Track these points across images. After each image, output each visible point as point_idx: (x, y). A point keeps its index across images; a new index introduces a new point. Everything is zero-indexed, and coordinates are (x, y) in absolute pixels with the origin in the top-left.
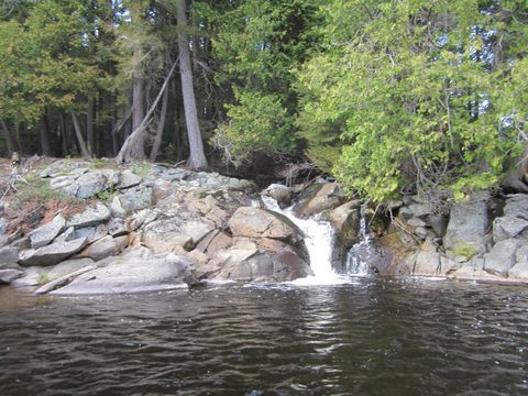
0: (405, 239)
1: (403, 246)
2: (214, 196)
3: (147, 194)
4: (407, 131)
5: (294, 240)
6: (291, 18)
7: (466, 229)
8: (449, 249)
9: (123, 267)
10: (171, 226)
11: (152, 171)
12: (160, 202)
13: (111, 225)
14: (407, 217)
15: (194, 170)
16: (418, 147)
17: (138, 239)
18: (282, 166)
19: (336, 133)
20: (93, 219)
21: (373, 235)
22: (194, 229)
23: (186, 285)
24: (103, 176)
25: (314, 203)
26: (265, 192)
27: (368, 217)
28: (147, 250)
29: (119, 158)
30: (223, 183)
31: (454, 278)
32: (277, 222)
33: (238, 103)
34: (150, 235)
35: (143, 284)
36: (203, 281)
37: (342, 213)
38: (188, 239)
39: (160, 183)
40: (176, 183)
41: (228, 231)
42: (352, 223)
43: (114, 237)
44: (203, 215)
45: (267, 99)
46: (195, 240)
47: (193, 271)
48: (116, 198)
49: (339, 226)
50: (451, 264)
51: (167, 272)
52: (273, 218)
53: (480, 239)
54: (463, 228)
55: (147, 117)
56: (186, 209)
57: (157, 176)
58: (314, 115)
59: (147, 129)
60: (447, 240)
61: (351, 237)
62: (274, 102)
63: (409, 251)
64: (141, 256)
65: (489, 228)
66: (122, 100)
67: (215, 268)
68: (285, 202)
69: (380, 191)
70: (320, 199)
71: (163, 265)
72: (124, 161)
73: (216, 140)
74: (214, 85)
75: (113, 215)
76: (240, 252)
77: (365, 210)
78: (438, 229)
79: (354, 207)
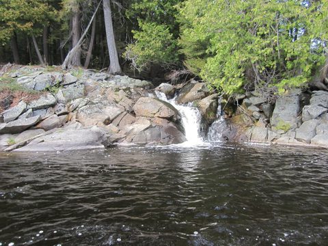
0: (246, 119)
1: (244, 124)
2: (125, 90)
3: (81, 89)
4: (249, 47)
5: (175, 119)
7: (285, 113)
8: (273, 125)
9: (62, 134)
10: (96, 109)
11: (85, 74)
12: (89, 94)
13: (57, 108)
14: (248, 105)
15: (112, 74)
17: (74, 117)
18: (169, 72)
19: (203, 49)
20: (45, 104)
21: (226, 116)
22: (111, 111)
23: (103, 146)
24: (52, 77)
25: (189, 95)
26: (157, 88)
27: (223, 104)
28: (80, 124)
29: (64, 65)
30: (131, 82)
31: (276, 144)
32: (164, 107)
33: (141, 30)
34: (82, 114)
35: (75, 145)
36: (115, 144)
37: (206, 102)
38: (106, 117)
39: (90, 82)
40: (100, 82)
41: (133, 113)
42: (212, 109)
43: (58, 115)
44: (117, 102)
45: (160, 27)
46: (111, 118)
47: (108, 137)
48: (60, 90)
49: (204, 110)
50: (274, 135)
51: (91, 138)
52: (161, 104)
53: (293, 120)
54: (283, 112)
55: (82, 38)
56: (106, 98)
57: (88, 77)
58: (190, 37)
59: (82, 46)
60: (272, 120)
61: (211, 118)
62: (164, 29)
63: (248, 126)
64: (76, 127)
65: (300, 112)
66: (65, 27)
67: (123, 136)
68: (170, 95)
69: (230, 87)
70: (193, 93)
71: (89, 133)
72: (67, 67)
73: (127, 55)
74: (126, 18)
75: (58, 102)
76: (140, 126)
77: (221, 100)
78: (267, 113)
79: (214, 98)
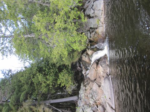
0: (96, 36)
1: (97, 36)
3: (86, 106)
5: (97, 61)
6: (39, 72)
8: (98, 26)
10: (95, 94)
13: (95, 110)
14: (90, 37)
15: (78, 99)
16: (75, 28)
18: (78, 71)
21: (95, 44)
23: (110, 76)
26: (84, 74)
27: (91, 45)
30: (82, 89)
32: (92, 66)
34: (97, 98)
39: (82, 104)
42: (92, 49)
43: (98, 107)
47: (106, 76)
49: (93, 52)
50: (101, 23)
53: (95, 19)
54: (93, 23)
57: (80, 107)
60: (96, 26)
61: (96, 49)
65: (93, 17)
68: (87, 70)
70: (86, 59)
75: (92, 110)
78: (93, 29)
79: (88, 50)
